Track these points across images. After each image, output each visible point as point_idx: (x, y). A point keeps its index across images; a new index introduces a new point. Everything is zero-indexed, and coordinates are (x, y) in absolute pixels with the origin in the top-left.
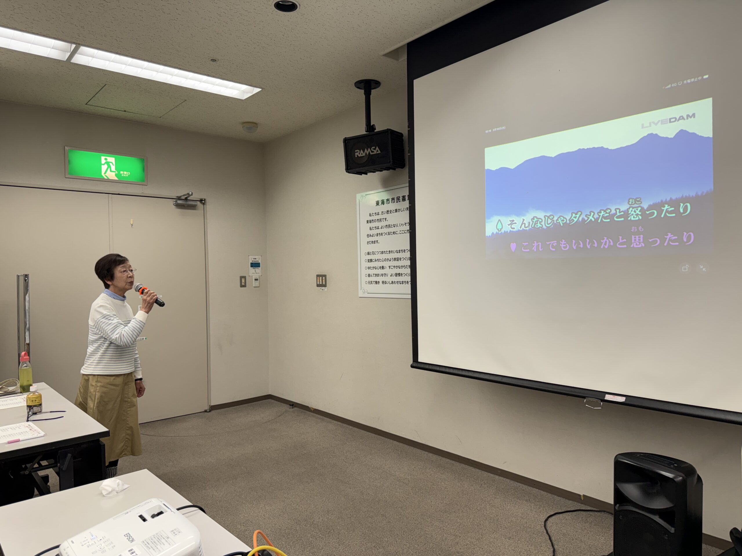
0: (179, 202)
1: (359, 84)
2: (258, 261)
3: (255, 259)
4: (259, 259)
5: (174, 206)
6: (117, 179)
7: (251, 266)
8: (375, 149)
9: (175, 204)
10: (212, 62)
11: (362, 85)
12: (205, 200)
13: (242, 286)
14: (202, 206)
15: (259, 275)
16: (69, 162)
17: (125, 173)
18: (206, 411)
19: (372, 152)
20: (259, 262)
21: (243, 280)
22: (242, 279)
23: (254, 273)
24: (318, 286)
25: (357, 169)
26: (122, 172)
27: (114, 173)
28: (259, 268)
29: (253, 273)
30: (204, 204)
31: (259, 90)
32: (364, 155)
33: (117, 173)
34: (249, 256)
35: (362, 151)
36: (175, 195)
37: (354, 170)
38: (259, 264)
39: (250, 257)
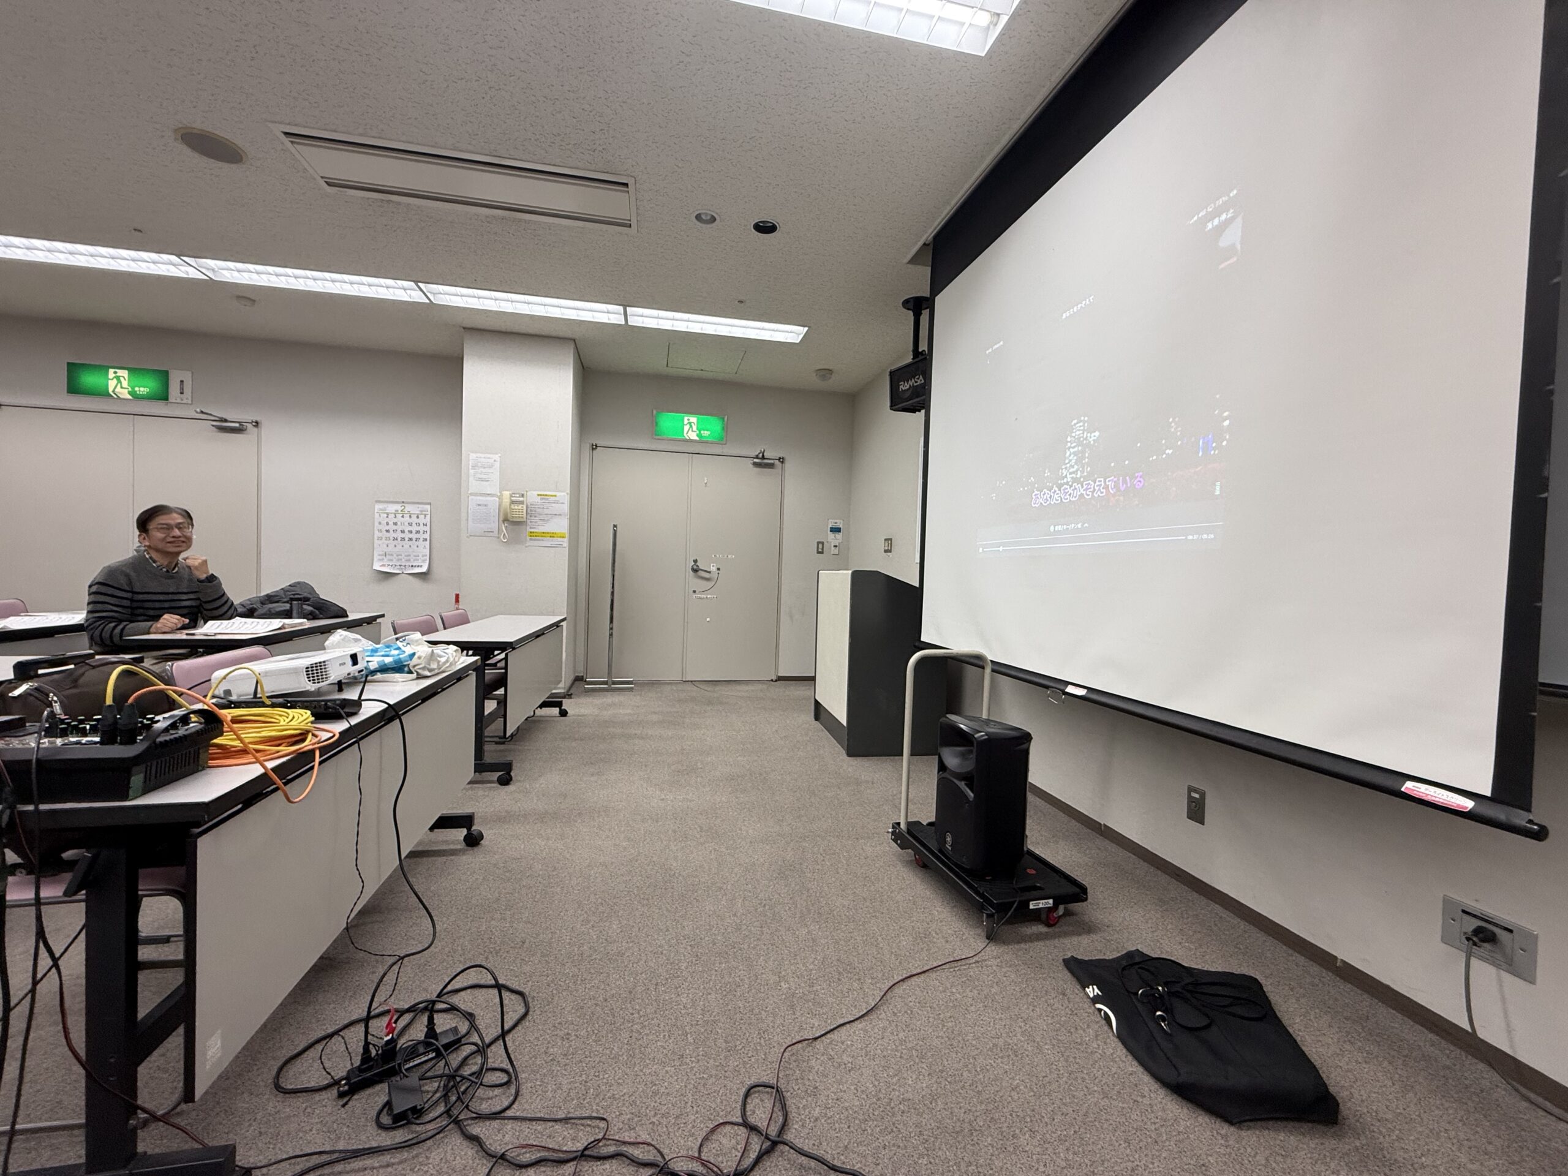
0: (756, 460)
1: (906, 304)
2: (839, 526)
3: (836, 523)
4: (840, 524)
5: (751, 466)
6: (698, 439)
7: (831, 531)
8: (918, 379)
9: (753, 464)
10: (739, 304)
11: (911, 305)
12: (783, 458)
13: (818, 552)
14: (780, 464)
15: (839, 539)
16: (657, 423)
17: (706, 432)
18: (772, 680)
19: (916, 382)
21: (820, 546)
24: (886, 551)
25: (900, 406)
26: (702, 432)
27: (695, 434)
28: (840, 533)
29: (833, 539)
30: (782, 462)
31: (806, 329)
32: (908, 387)
33: (698, 432)
35: (906, 384)
36: (754, 454)
37: (896, 407)
38: (839, 529)
39: (830, 520)
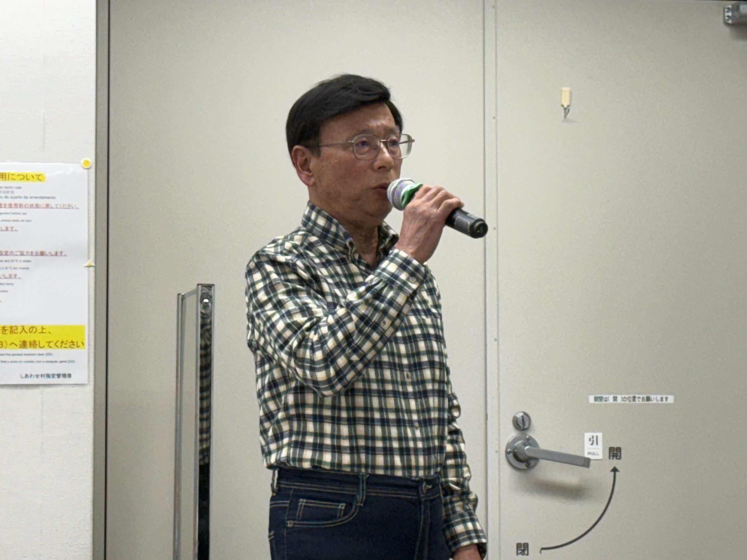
5: (728, 30)
9: (730, 22)
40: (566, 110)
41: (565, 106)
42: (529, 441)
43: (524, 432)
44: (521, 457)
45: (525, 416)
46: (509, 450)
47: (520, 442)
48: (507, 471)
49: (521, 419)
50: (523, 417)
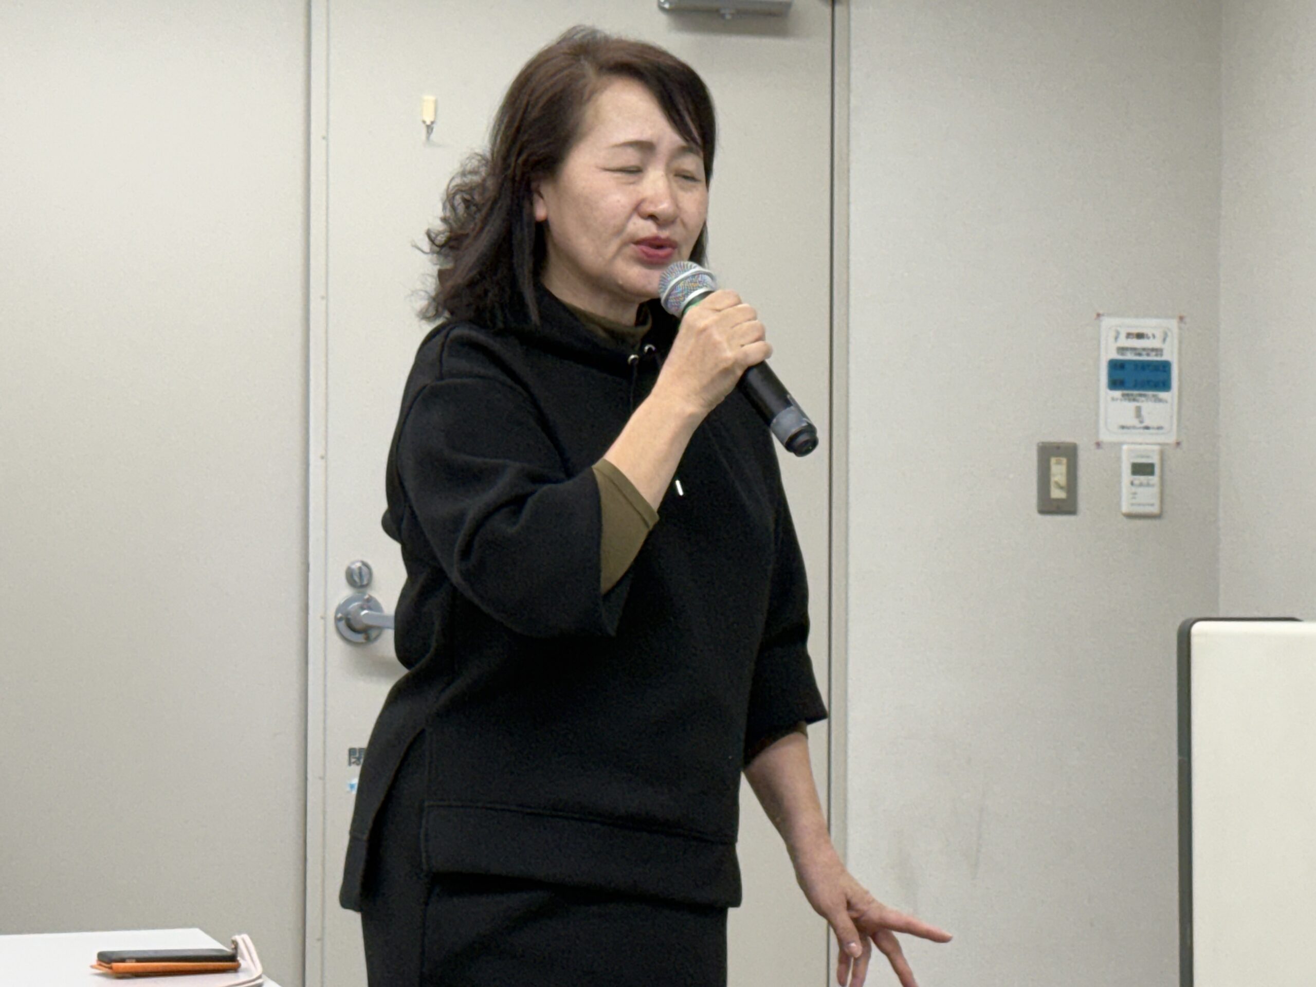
2: (1159, 351)
3: (1140, 336)
4: (1164, 340)
7: (1115, 383)
9: (667, 6)
13: (1047, 507)
15: (1161, 439)
20: (1164, 358)
21: (1058, 472)
22: (1053, 460)
23: (1134, 427)
28: (1162, 395)
29: (1126, 426)
34: (1099, 315)
38: (1165, 367)
39: (1108, 323)
40: (429, 128)
41: (428, 123)
42: (370, 604)
43: (361, 590)
44: (358, 627)
45: (364, 569)
46: (339, 615)
47: (356, 604)
48: (337, 646)
49: (357, 571)
50: (360, 568)
